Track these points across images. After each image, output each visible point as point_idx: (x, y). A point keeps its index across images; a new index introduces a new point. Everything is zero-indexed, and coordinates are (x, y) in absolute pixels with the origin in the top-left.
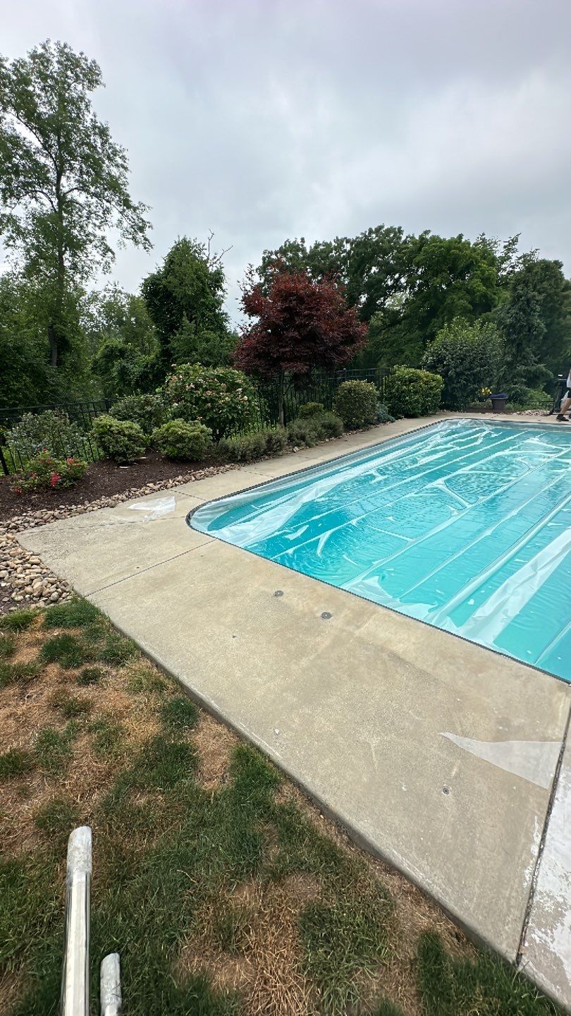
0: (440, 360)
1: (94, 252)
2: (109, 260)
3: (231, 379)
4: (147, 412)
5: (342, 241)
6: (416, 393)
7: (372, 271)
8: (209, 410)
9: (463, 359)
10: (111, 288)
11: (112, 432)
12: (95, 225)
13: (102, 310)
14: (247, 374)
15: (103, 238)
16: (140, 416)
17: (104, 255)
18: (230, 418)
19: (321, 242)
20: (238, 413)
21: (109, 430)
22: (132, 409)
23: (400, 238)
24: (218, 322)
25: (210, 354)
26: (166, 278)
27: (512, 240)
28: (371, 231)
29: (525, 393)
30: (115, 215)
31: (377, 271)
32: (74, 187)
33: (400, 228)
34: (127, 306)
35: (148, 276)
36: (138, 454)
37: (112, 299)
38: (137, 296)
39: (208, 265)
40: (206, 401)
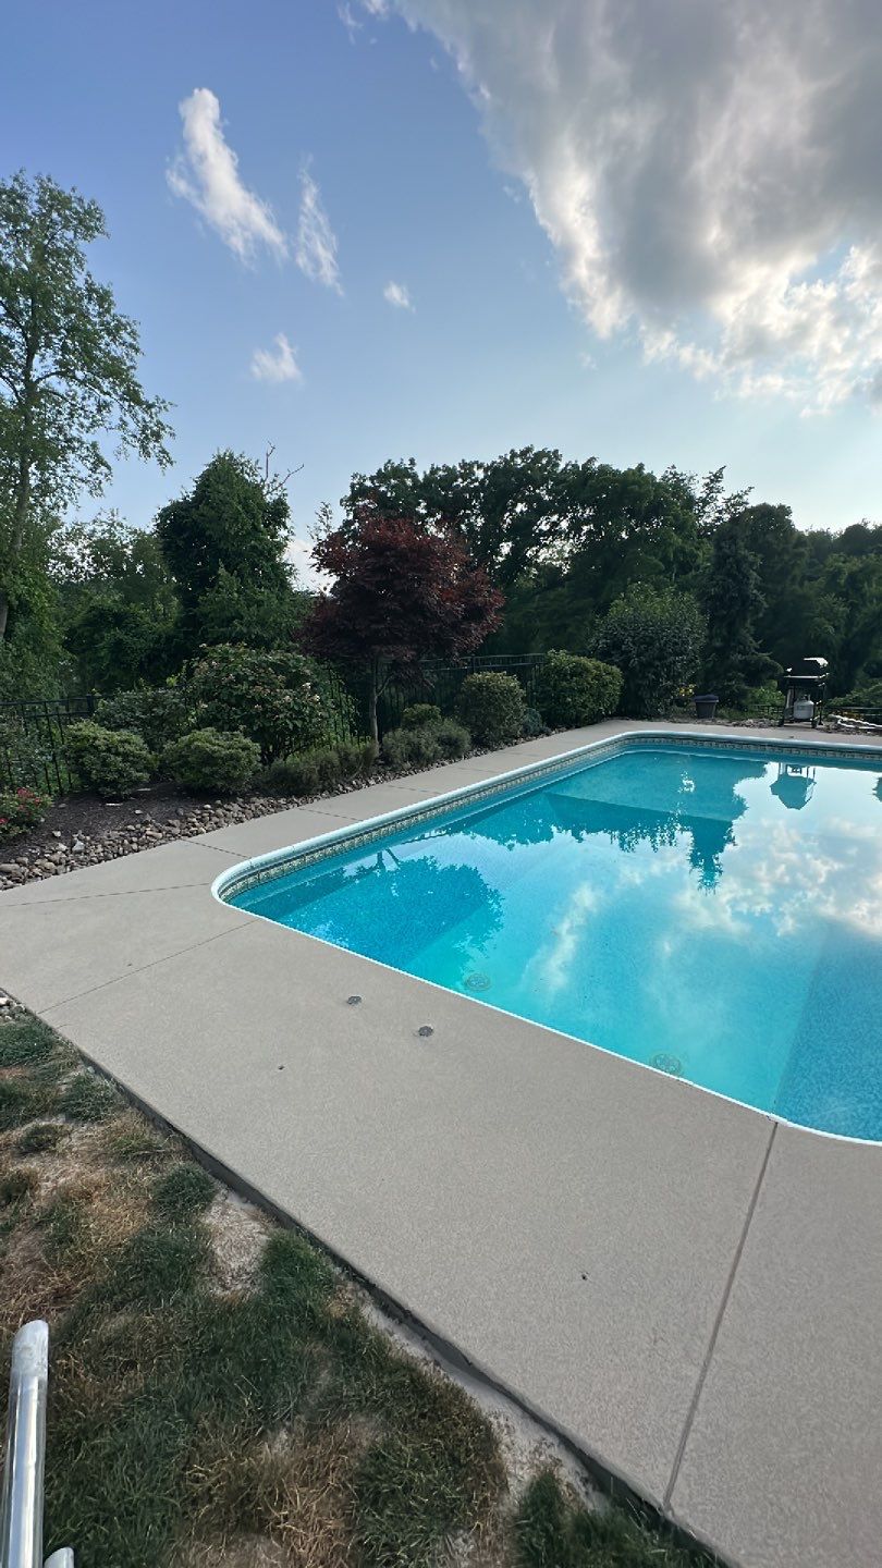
0: (616, 645)
1: (79, 465)
2: (101, 477)
3: (295, 667)
4: (158, 717)
5: (471, 465)
6: (581, 691)
7: (518, 509)
8: (258, 716)
9: (650, 644)
10: (104, 518)
11: (96, 748)
12: (82, 426)
13: (87, 551)
14: (319, 662)
15: (94, 445)
16: (143, 722)
17: (94, 470)
18: (291, 727)
19: (440, 466)
20: (304, 720)
21: (91, 745)
22: (133, 711)
23: (557, 465)
24: (279, 576)
25: (262, 623)
26: (198, 508)
27: (715, 476)
28: (514, 454)
29: (743, 694)
30: (115, 413)
31: (525, 509)
32: (54, 371)
33: (556, 451)
34: (131, 547)
35: (169, 504)
36: (137, 782)
37: (107, 535)
38: (148, 533)
39: (265, 492)
40: (253, 701)
